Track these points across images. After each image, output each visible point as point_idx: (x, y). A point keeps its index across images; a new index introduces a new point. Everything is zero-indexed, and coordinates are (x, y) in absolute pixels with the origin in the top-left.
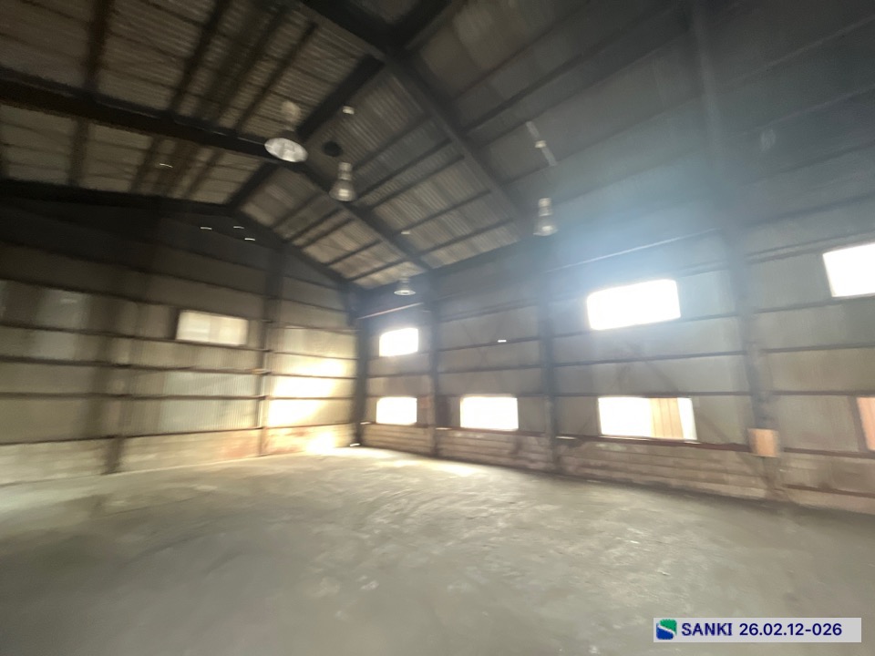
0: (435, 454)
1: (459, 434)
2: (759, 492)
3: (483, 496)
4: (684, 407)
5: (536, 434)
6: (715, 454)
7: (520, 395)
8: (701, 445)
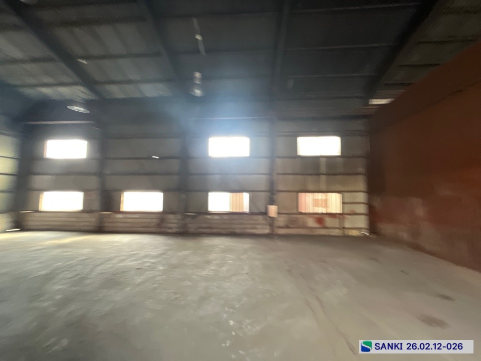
0: (100, 230)
1: (120, 216)
2: (267, 231)
3: (143, 253)
4: (246, 196)
5: (173, 213)
6: (255, 217)
7: (165, 191)
8: (251, 213)
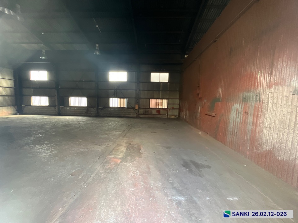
0: (59, 114)
1: (69, 108)
4: (125, 100)
5: (93, 107)
6: (130, 110)
7: (88, 97)
8: (128, 108)
